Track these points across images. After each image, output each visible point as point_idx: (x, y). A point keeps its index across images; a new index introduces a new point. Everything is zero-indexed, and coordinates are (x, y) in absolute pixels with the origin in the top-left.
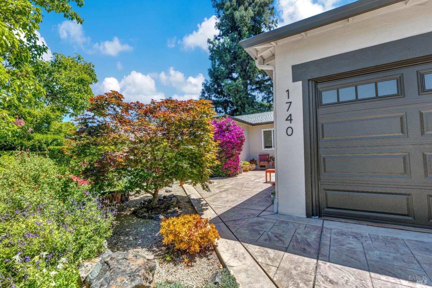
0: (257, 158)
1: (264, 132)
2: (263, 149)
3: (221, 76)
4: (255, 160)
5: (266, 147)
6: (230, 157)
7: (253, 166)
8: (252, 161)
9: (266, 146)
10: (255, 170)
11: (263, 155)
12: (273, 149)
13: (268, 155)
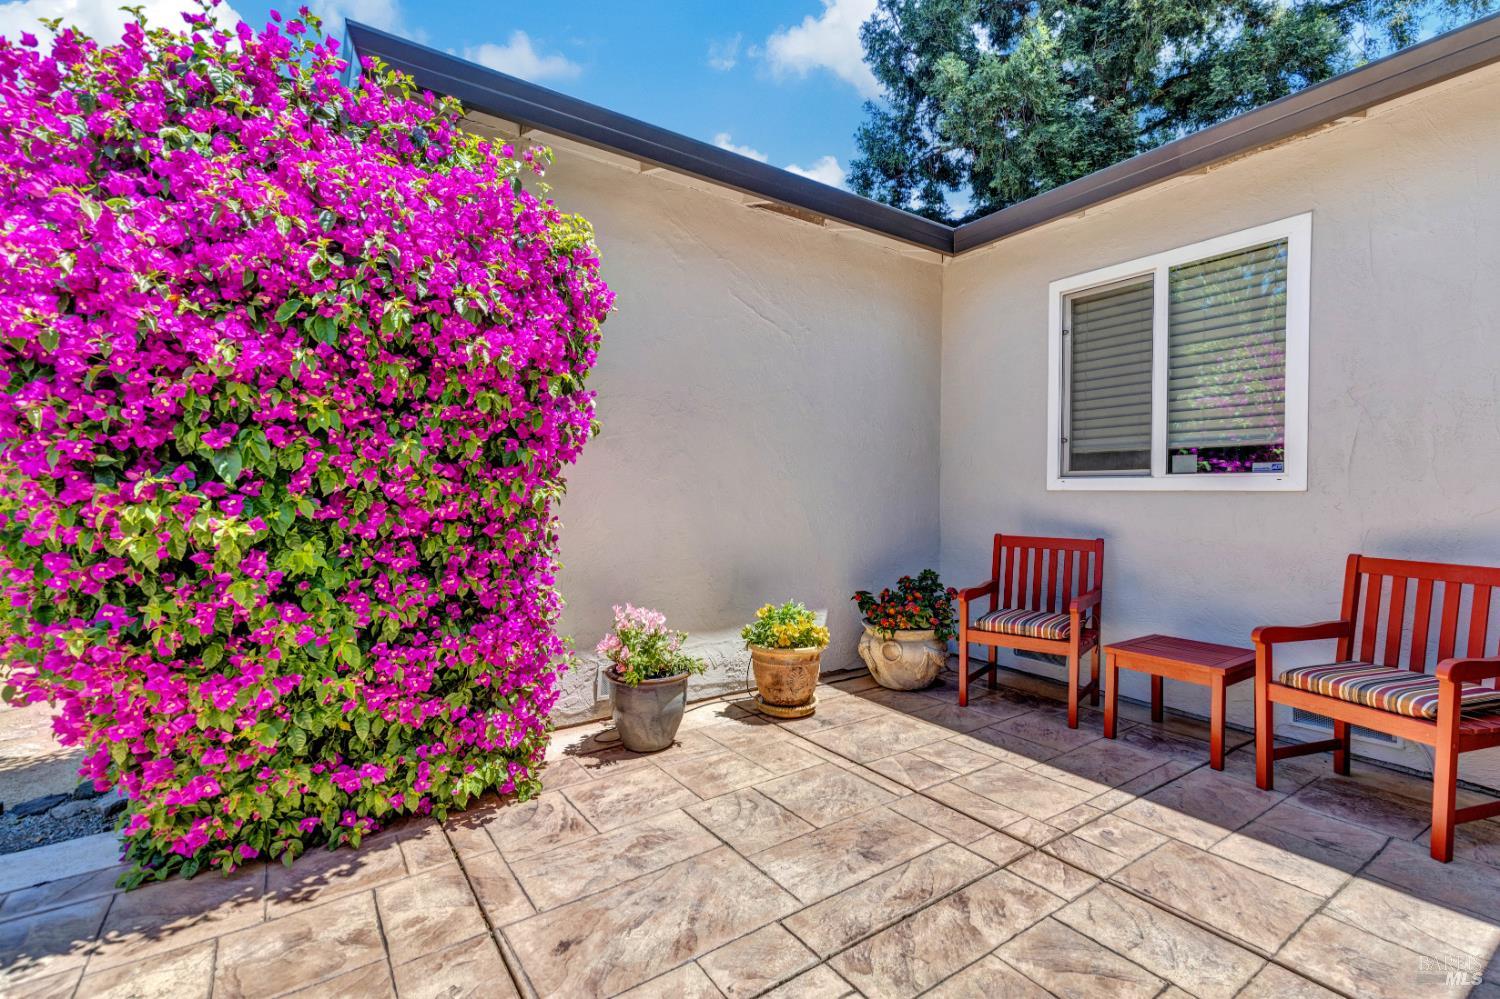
1: (1080, 304)
2: (1054, 483)
5: (1081, 462)
7: (896, 650)
9: (1087, 447)
11: (1037, 544)
12: (1159, 480)
13: (1099, 545)
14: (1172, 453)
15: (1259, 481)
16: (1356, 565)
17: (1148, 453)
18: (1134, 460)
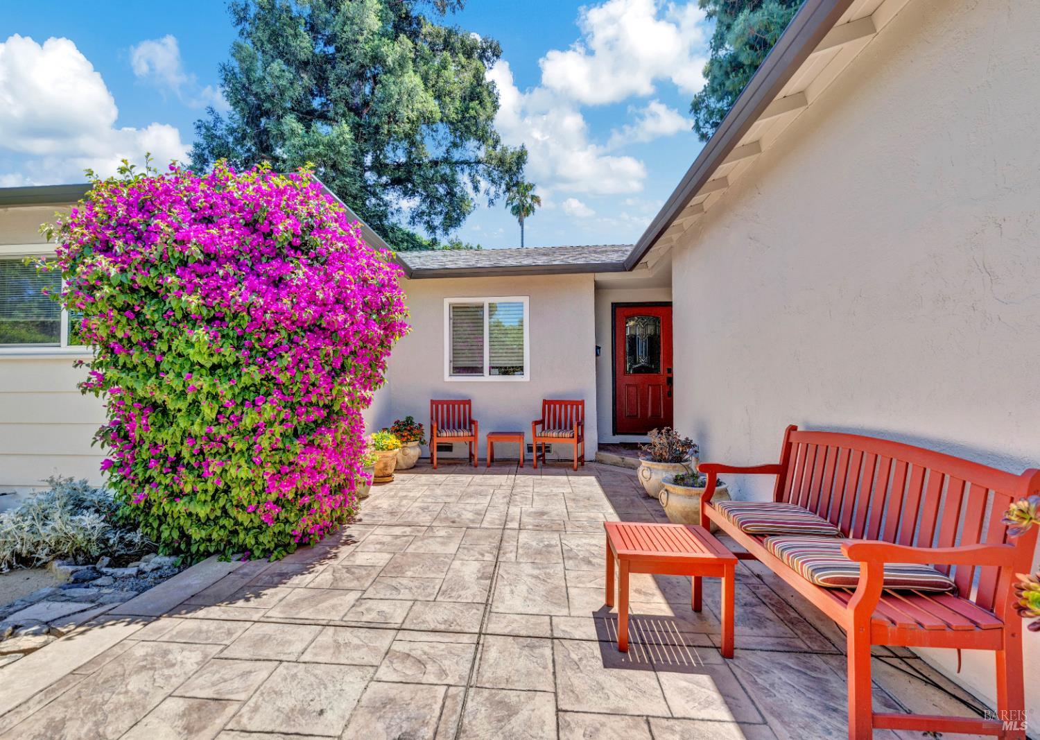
0: (423, 416)
1: (455, 309)
2: (447, 378)
3: (272, 103)
4: (416, 421)
5: (458, 370)
6: (317, 426)
7: (408, 451)
8: (405, 429)
9: (461, 364)
10: (417, 467)
11: (448, 402)
12: (486, 378)
13: (469, 402)
14: (492, 368)
15: (516, 378)
16: (545, 402)
17: (482, 368)
18: (477, 370)
